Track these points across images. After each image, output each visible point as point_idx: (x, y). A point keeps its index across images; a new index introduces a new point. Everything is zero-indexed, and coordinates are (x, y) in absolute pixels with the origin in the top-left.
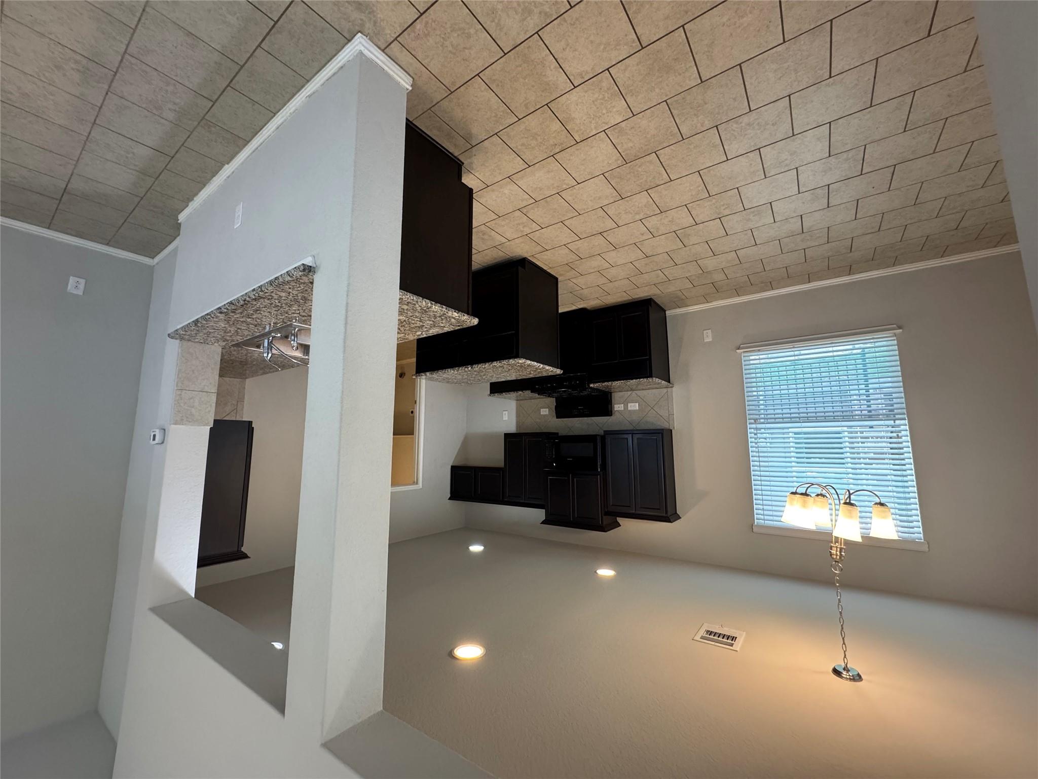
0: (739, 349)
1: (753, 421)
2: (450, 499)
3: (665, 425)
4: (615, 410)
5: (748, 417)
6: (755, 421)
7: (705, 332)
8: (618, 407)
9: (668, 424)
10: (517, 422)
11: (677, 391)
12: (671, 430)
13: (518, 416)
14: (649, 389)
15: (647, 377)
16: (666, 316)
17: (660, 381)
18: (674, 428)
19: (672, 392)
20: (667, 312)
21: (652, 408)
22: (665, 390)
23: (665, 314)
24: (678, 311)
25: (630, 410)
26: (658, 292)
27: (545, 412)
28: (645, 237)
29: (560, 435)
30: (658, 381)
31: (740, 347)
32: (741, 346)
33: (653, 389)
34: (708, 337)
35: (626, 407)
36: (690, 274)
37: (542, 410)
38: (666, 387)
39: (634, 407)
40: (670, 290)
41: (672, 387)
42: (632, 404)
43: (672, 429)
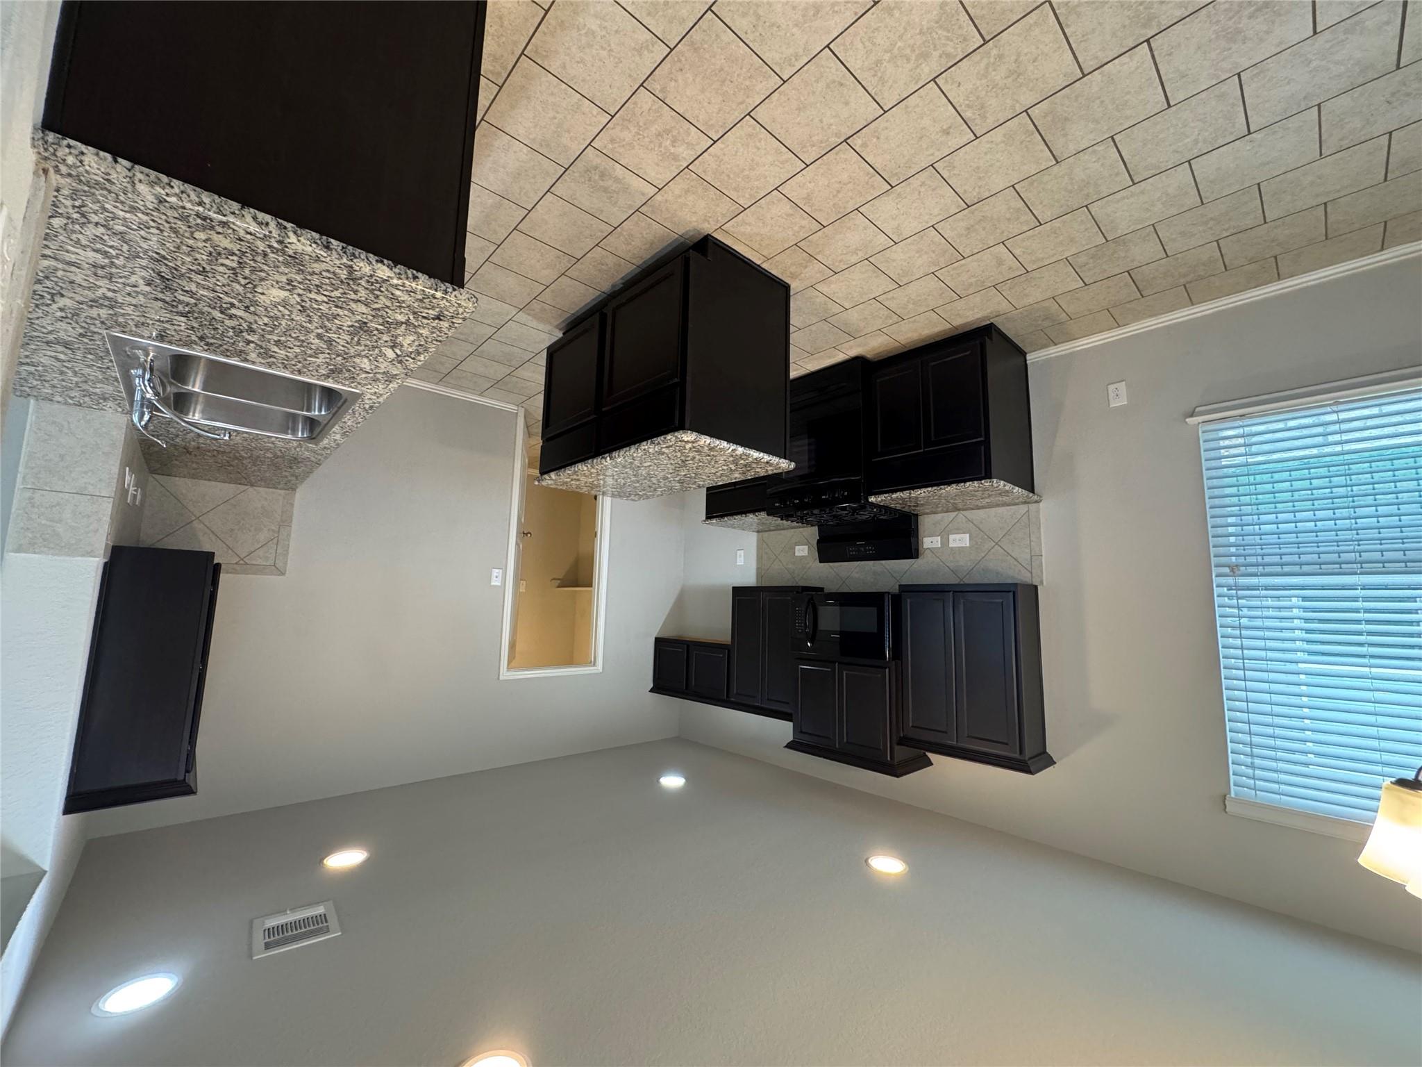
0: (1192, 416)
1: (1227, 570)
2: (651, 691)
3: (1024, 577)
4: (925, 546)
5: (1214, 560)
6: (1232, 570)
7: (1111, 388)
8: (929, 542)
9: (1030, 575)
10: (758, 569)
11: (1047, 509)
12: (1036, 587)
13: (760, 558)
14: (990, 506)
15: (980, 479)
16: (1026, 365)
17: (1009, 486)
18: (1042, 582)
19: (1038, 511)
20: (1028, 357)
21: (997, 544)
22: (1023, 508)
23: (1026, 361)
24: (1053, 351)
25: (952, 548)
26: (1004, 306)
27: (802, 551)
28: (954, 142)
29: (826, 591)
30: (1004, 486)
31: (1194, 411)
32: (1197, 409)
33: (998, 505)
34: (1119, 396)
35: (945, 542)
36: (1074, 251)
37: (797, 548)
38: (1025, 503)
39: (960, 541)
40: (1031, 300)
41: (1036, 502)
42: (958, 537)
43: (1035, 583)
